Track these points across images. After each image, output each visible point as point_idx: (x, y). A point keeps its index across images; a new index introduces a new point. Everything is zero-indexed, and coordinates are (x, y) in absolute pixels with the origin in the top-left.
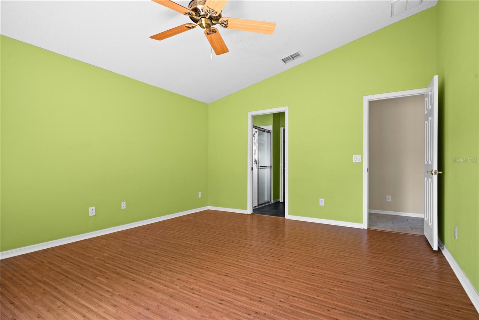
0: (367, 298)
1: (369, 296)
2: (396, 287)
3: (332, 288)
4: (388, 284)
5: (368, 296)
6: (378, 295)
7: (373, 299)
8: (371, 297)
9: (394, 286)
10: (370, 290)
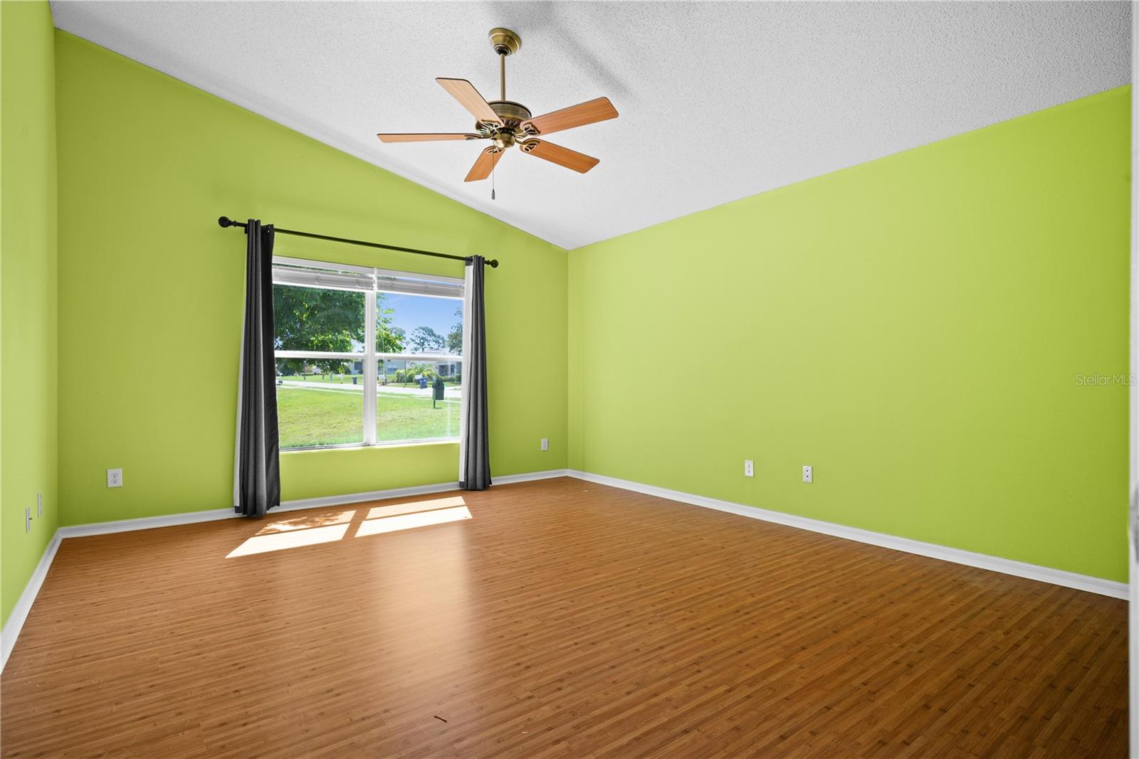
0: (240, 668)
1: (236, 674)
2: (181, 734)
3: (319, 649)
4: (204, 730)
5: (242, 673)
6: (222, 687)
7: (227, 673)
8: (233, 675)
9: (186, 732)
10: (242, 687)
